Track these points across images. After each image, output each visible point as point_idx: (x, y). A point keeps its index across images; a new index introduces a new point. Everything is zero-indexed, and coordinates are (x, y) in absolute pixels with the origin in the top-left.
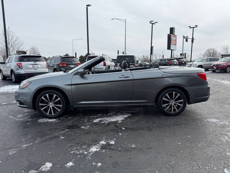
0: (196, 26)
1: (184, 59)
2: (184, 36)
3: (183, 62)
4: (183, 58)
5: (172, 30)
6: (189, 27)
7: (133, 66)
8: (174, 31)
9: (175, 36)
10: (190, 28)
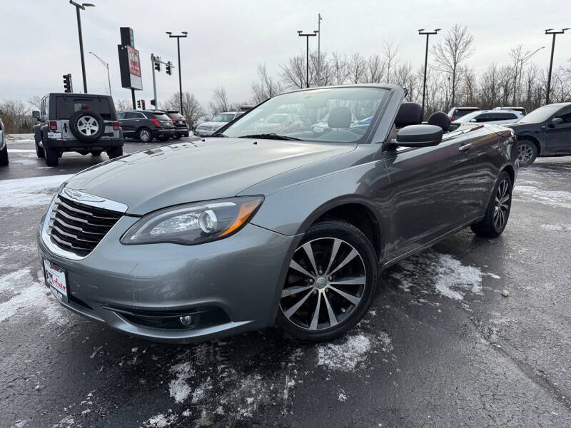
0: (185, 35)
1: (179, 115)
2: (152, 55)
3: (181, 123)
4: (177, 112)
5: (126, 34)
6: (168, 33)
7: (111, 128)
8: (131, 37)
9: (136, 53)
10: (170, 36)
